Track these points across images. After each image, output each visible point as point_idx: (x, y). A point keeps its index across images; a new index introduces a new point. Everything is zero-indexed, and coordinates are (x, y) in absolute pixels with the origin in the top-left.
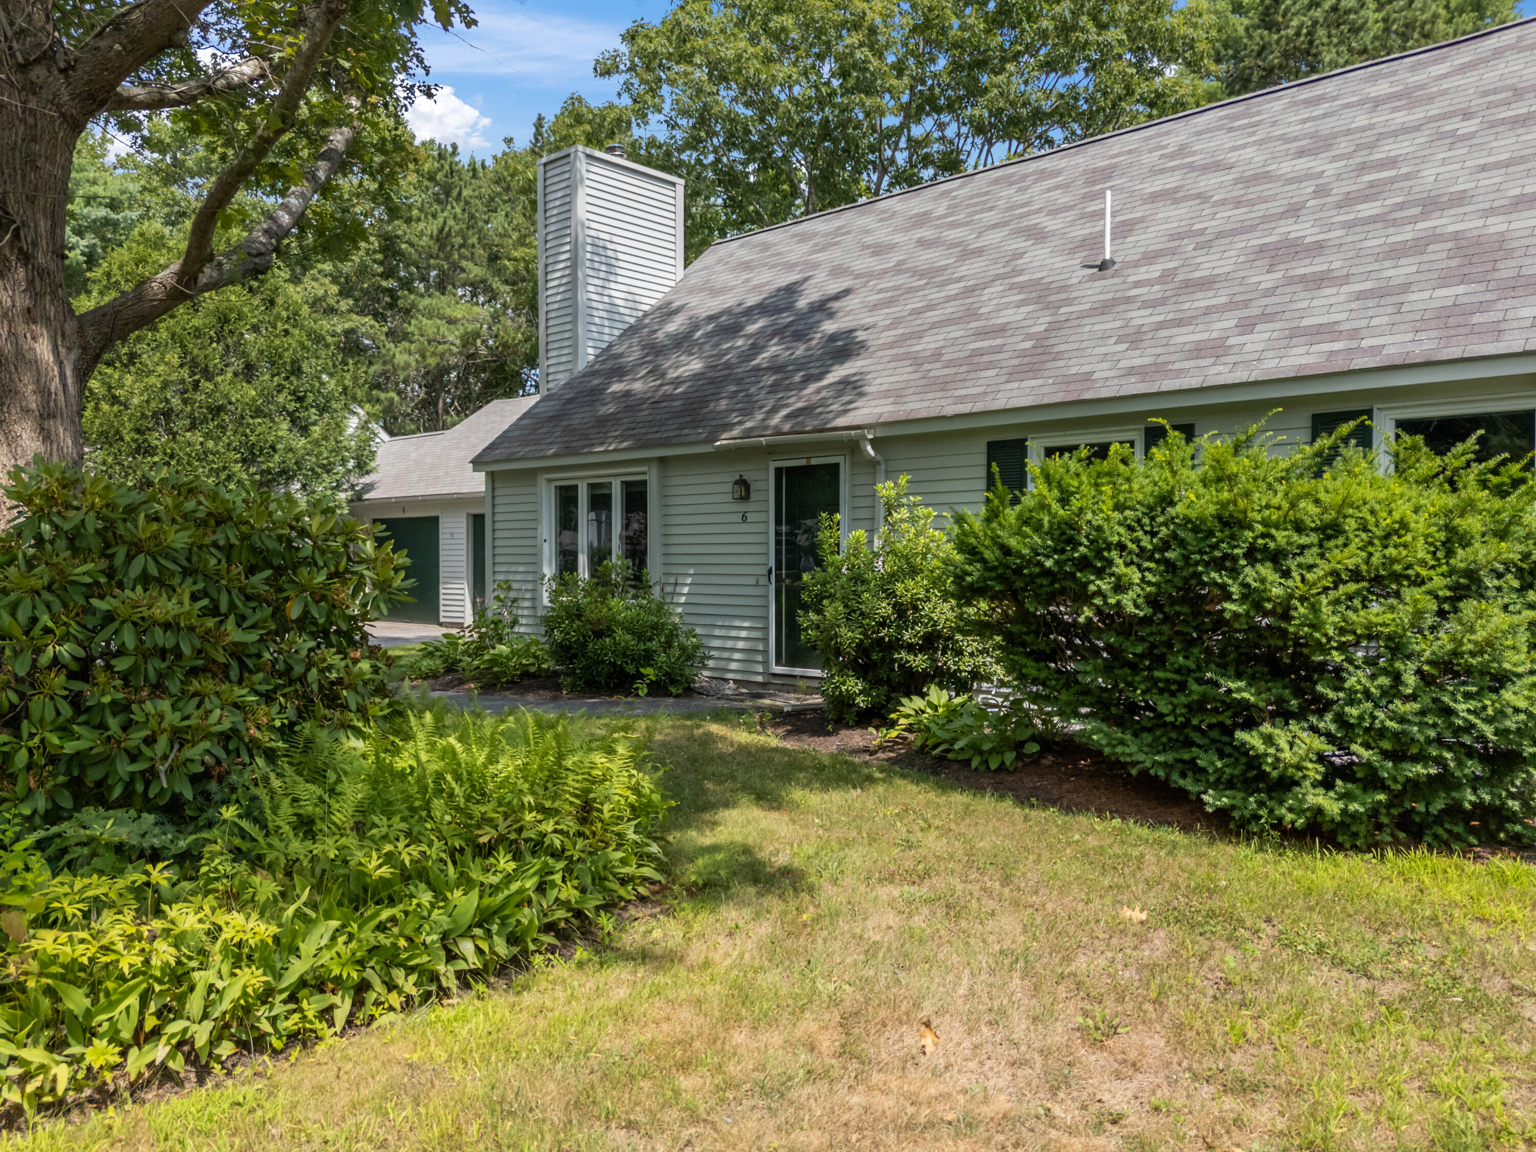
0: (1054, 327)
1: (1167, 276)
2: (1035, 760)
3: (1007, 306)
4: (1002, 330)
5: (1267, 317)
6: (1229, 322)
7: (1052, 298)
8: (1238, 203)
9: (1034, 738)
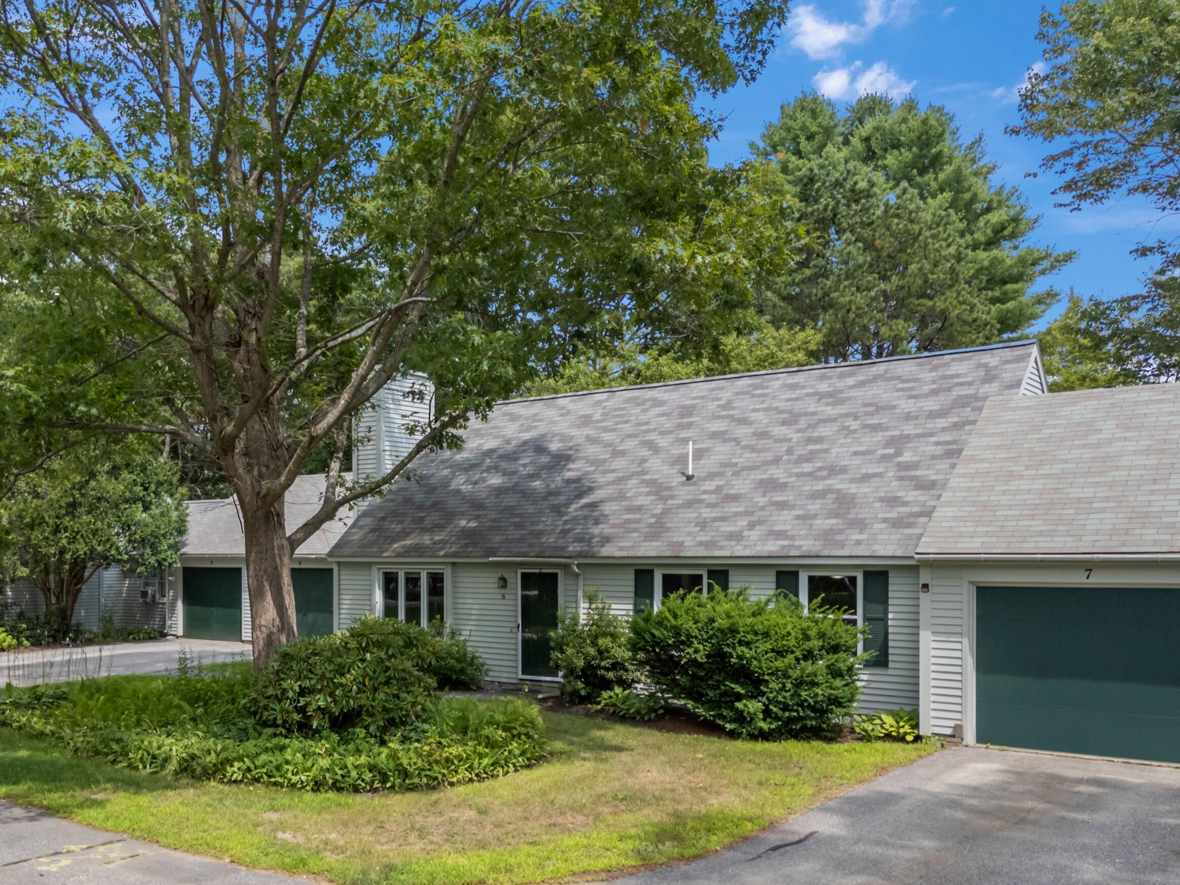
0: (666, 512)
1: (719, 489)
2: (663, 715)
3: (641, 494)
4: (639, 509)
5: (760, 522)
6: (743, 523)
7: (664, 493)
8: (753, 449)
9: (661, 708)
